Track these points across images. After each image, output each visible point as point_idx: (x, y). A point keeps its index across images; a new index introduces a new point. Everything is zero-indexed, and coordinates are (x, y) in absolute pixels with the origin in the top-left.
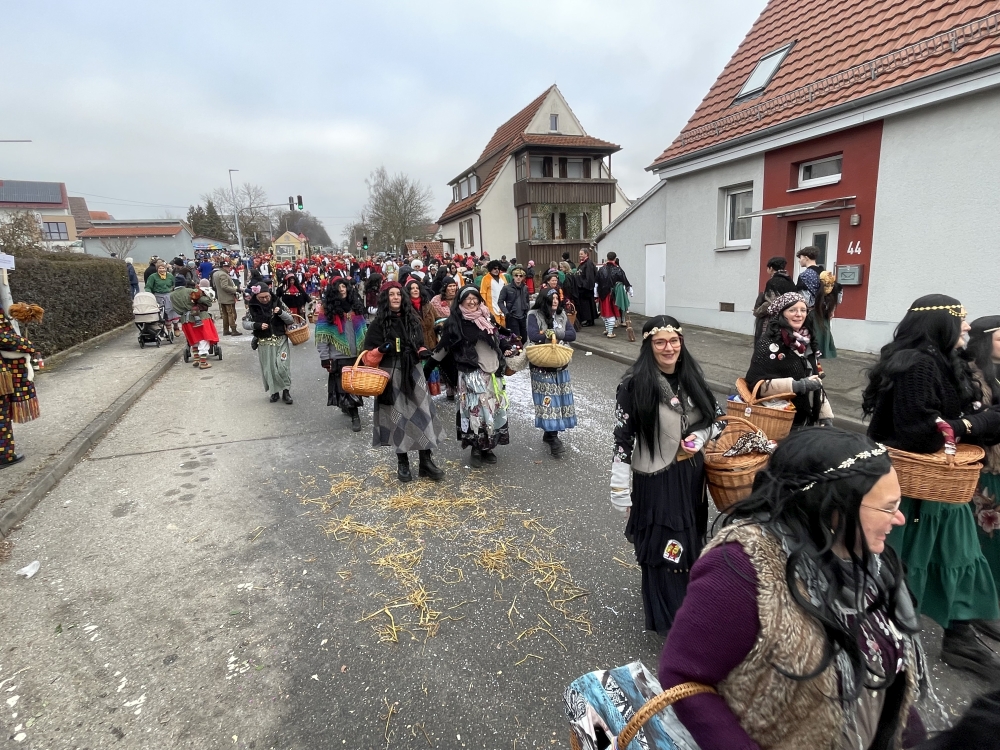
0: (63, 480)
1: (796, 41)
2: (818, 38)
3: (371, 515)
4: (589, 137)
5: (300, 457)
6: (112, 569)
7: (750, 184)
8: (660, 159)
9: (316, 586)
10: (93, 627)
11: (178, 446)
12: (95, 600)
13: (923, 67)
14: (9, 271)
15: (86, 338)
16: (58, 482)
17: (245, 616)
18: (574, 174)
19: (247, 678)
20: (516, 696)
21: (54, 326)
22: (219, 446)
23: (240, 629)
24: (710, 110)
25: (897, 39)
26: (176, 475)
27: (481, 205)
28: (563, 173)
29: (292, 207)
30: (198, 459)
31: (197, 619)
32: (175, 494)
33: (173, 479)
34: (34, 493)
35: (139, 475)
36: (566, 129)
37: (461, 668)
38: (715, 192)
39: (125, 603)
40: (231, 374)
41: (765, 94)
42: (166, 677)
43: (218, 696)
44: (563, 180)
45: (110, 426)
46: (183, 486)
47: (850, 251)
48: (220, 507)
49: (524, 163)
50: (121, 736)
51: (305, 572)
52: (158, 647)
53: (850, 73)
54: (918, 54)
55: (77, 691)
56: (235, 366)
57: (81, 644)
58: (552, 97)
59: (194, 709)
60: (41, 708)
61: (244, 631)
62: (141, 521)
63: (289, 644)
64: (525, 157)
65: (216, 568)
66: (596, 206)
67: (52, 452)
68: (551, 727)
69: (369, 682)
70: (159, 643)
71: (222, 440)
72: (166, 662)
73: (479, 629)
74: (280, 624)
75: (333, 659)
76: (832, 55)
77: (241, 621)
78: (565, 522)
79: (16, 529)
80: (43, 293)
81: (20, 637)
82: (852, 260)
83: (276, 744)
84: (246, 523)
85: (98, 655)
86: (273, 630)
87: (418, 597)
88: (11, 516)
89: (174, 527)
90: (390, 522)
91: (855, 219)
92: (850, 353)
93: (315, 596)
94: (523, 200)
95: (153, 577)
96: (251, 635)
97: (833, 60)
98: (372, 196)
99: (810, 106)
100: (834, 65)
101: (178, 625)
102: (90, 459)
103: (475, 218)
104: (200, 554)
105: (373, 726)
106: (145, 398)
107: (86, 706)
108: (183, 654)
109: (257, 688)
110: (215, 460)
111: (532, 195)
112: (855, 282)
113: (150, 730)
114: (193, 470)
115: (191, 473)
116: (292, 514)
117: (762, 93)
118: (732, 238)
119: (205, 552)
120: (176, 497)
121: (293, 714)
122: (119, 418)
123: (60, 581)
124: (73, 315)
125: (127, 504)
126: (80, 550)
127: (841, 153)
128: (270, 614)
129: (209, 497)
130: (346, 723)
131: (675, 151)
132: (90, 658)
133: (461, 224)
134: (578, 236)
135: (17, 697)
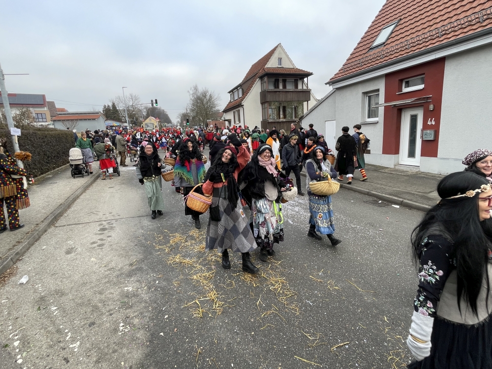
0: (42, 237)
1: (401, 19)
2: (411, 17)
3: (190, 254)
4: (297, 69)
5: (155, 226)
6: (65, 280)
7: (378, 90)
8: (333, 78)
9: (163, 289)
10: (55, 308)
11: (97, 220)
12: (57, 295)
13: (465, 30)
14: (18, 136)
15: (54, 168)
16: (40, 237)
17: (128, 303)
18: (290, 87)
19: (129, 334)
20: (261, 345)
21: (39, 163)
22: (116, 220)
23: (126, 309)
24: (357, 54)
25: (452, 17)
26: (96, 234)
27: (244, 103)
28: (284, 87)
29: (152, 105)
30: (107, 227)
31: (105, 305)
32: (95, 243)
33: (94, 236)
34: (28, 243)
35: (78, 234)
36: (286, 65)
37: (233, 330)
38: (360, 95)
39: (71, 297)
40: (123, 186)
41: (385, 46)
42: (89, 333)
43: (115, 343)
44: (284, 90)
45: (65, 210)
46: (99, 240)
47: (429, 123)
48: (117, 250)
49: (265, 82)
50: (68, 362)
51: (157, 282)
52: (86, 318)
53: (428, 34)
54: (463, 24)
55: (47, 339)
56: (124, 181)
57: (49, 316)
58: (279, 49)
59: (103, 349)
60: (30, 347)
61: (127, 311)
62: (79, 256)
63: (149, 318)
64: (266, 79)
65: (114, 280)
66: (301, 103)
67: (37, 223)
68: (279, 361)
69: (188, 337)
70: (87, 317)
71: (118, 217)
72: (90, 326)
73: (243, 311)
74: (145, 307)
75: (170, 325)
76: (419, 26)
77: (125, 306)
78: (285, 258)
79: (20, 260)
80: (34, 147)
81: (20, 312)
82: (431, 127)
83: (142, 367)
84: (129, 258)
85: (58, 322)
86: (141, 310)
87: (212, 295)
88: (17, 254)
89: (95, 260)
90: (199, 258)
91: (431, 107)
92: (429, 174)
93: (162, 294)
94: (264, 101)
95: (84, 284)
96: (131, 313)
97: (419, 28)
98: (191, 99)
99: (408, 51)
100: (420, 31)
101: (96, 308)
102: (55, 227)
103: (241, 109)
104: (107, 273)
105: (190, 359)
106: (81, 197)
107: (51, 347)
108: (98, 322)
109: (133, 339)
110: (115, 227)
111: (269, 98)
112: (432, 138)
113: (81, 359)
114: (104, 232)
115: (103, 233)
116: (151, 254)
117: (383, 45)
118: (369, 117)
119: (109, 272)
120: (96, 245)
121: (151, 352)
122: (69, 206)
123: (40, 285)
124: (48, 157)
125: (72, 248)
126: (50, 271)
127: (424, 74)
128: (140, 303)
129: (111, 245)
130: (176, 357)
131: (340, 75)
132: (53, 323)
133: (234, 112)
134: (292, 117)
135: (19, 342)
